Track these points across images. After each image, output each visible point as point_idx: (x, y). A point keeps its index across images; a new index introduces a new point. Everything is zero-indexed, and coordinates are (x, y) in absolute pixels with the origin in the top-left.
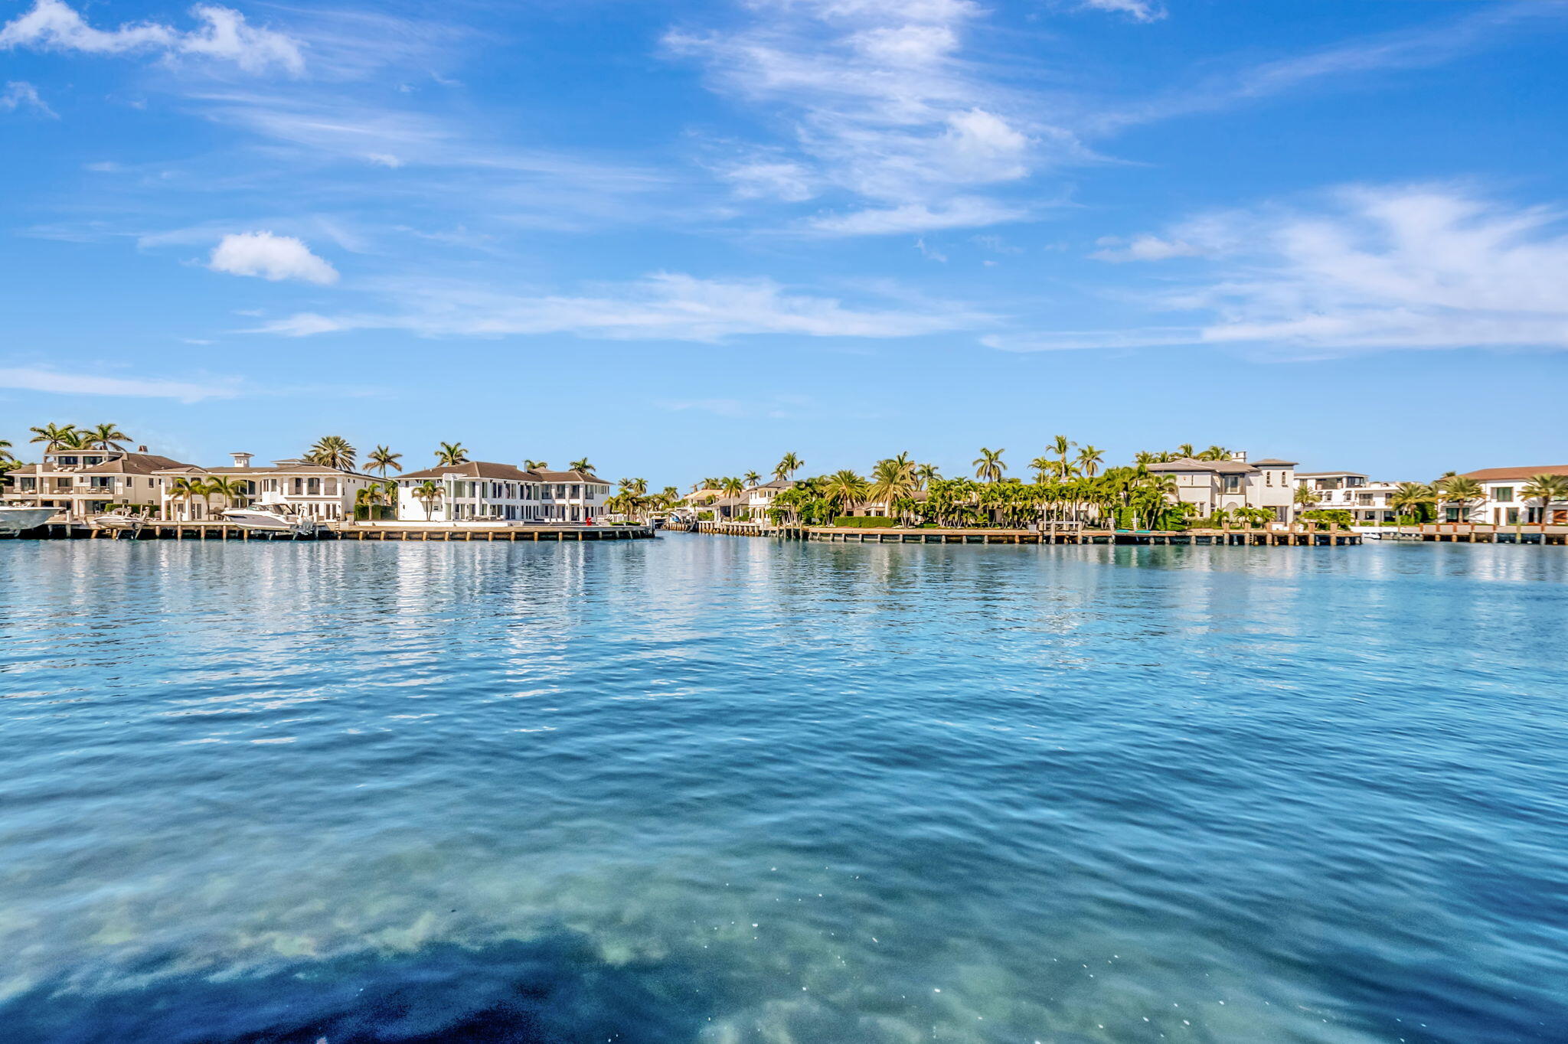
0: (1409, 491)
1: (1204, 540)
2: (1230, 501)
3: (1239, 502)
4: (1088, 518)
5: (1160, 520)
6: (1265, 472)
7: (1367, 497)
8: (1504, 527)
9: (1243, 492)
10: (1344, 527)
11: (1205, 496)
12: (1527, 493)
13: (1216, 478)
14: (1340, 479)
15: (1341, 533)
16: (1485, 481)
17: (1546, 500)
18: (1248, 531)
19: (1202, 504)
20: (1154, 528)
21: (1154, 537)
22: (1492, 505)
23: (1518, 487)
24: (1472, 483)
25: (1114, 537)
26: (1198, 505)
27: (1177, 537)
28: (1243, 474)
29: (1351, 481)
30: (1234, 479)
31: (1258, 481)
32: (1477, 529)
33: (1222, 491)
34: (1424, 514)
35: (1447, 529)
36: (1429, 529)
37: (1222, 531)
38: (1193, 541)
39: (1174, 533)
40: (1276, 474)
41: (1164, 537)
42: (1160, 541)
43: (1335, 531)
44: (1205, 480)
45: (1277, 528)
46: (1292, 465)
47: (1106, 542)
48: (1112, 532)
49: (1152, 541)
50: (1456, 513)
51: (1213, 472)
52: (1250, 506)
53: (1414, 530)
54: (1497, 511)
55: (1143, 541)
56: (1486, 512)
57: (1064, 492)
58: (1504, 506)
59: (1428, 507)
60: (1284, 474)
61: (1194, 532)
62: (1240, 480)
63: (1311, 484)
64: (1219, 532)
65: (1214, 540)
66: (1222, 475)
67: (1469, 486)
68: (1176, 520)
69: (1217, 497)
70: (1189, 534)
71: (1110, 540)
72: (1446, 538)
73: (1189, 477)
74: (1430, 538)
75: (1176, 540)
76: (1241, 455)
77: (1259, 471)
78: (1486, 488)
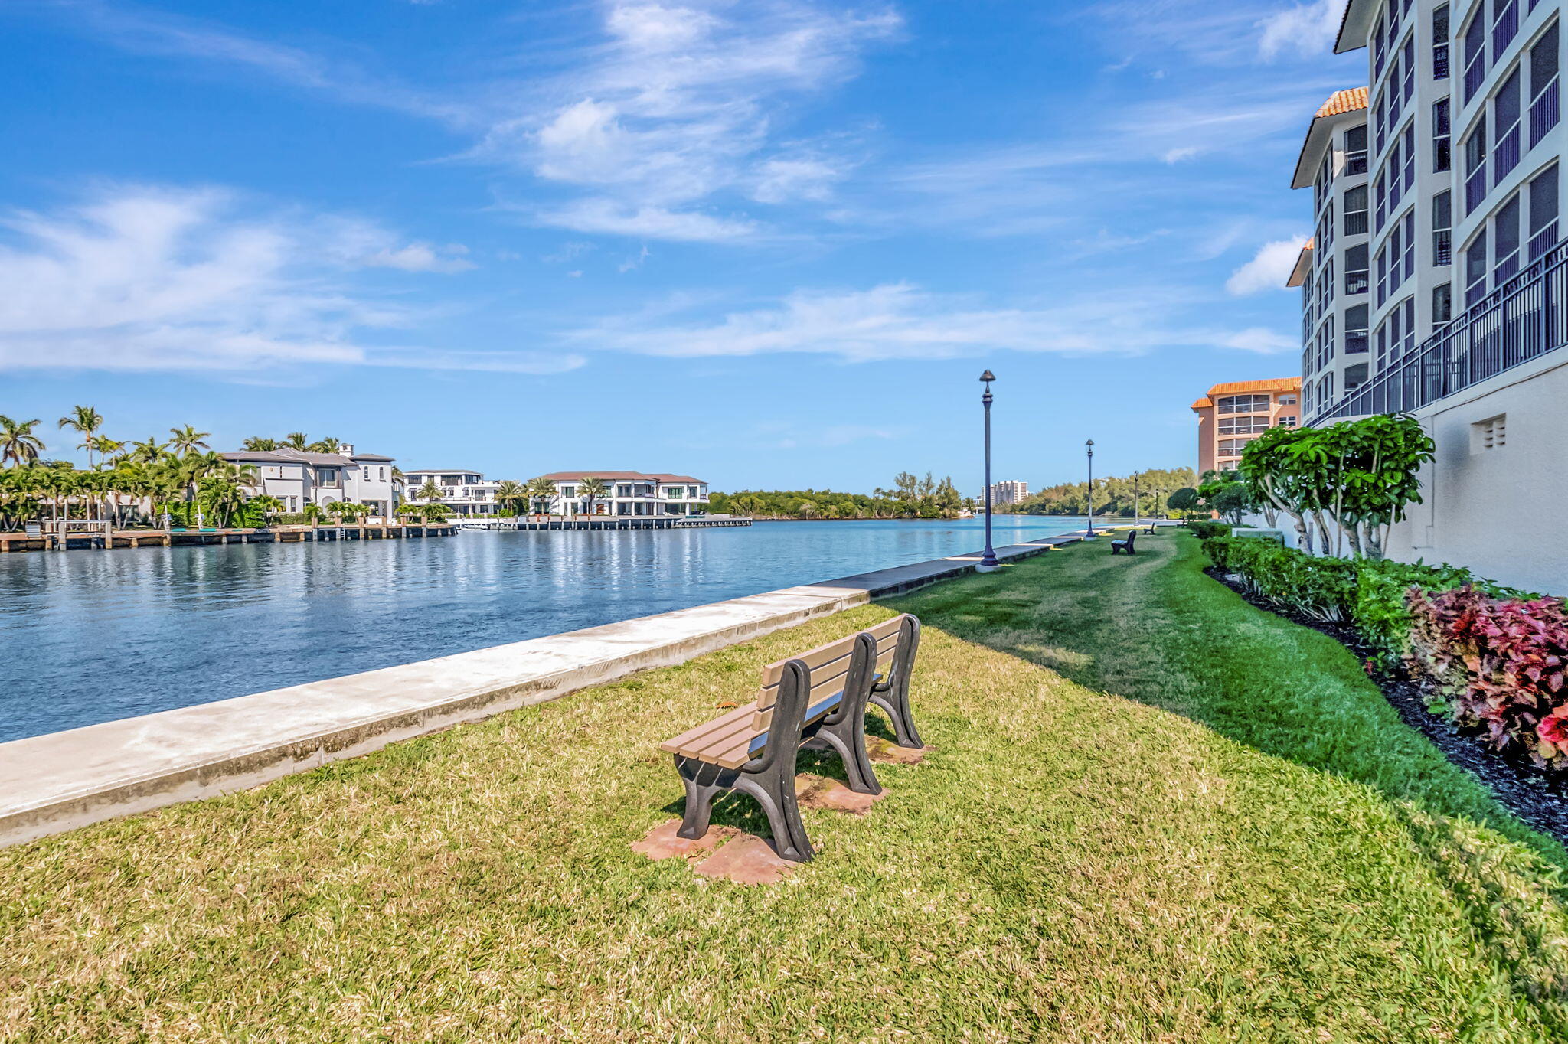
0: (510, 487)
1: (292, 538)
2: (324, 496)
3: (336, 496)
4: (138, 514)
5: (236, 516)
6: (362, 466)
7: (481, 493)
8: (569, 518)
9: (340, 486)
10: (439, 519)
11: (297, 489)
12: (582, 491)
13: (310, 470)
14: (460, 477)
15: (434, 525)
16: (558, 482)
17: (591, 496)
18: (339, 526)
19: (293, 498)
20: (229, 525)
21: (227, 535)
22: (564, 499)
23: (576, 486)
24: (549, 482)
25: (169, 537)
26: (288, 500)
27: (256, 534)
28: (339, 468)
29: (470, 478)
30: (329, 473)
31: (356, 475)
32: (553, 519)
33: (318, 484)
34: (520, 508)
35: (533, 520)
36: (522, 520)
37: (311, 527)
38: (278, 539)
39: (252, 531)
40: (374, 469)
41: (241, 535)
42: (235, 541)
43: (426, 524)
44: (297, 472)
45: (373, 522)
46: (389, 461)
47: (160, 545)
48: (167, 532)
49: (224, 540)
50: (542, 506)
51: (305, 464)
52: (349, 500)
53: (511, 520)
54: (566, 504)
55: (211, 541)
56: (561, 506)
57: (89, 481)
58: (570, 501)
59: (524, 502)
60: (381, 469)
61: (278, 529)
62: (336, 474)
63: (437, 480)
64: (307, 528)
65: (302, 537)
66: (316, 467)
67: (546, 485)
68: (253, 516)
69: (313, 491)
70: (272, 530)
71: (165, 542)
72: (533, 527)
73: (276, 469)
74: (522, 527)
75: (256, 538)
76: (349, 449)
77: (357, 465)
78: (558, 487)
